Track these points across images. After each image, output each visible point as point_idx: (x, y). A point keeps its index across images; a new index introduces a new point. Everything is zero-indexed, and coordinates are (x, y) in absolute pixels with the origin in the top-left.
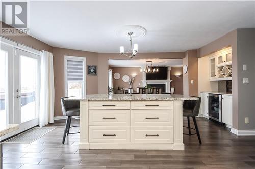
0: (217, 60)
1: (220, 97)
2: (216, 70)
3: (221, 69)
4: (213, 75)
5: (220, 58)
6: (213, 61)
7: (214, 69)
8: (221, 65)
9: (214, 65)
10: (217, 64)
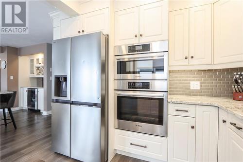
0: (35, 61)
1: (36, 90)
2: (35, 69)
3: (38, 68)
4: (32, 72)
5: (38, 60)
6: (32, 61)
7: (33, 68)
8: (38, 65)
9: (33, 64)
10: (36, 65)
